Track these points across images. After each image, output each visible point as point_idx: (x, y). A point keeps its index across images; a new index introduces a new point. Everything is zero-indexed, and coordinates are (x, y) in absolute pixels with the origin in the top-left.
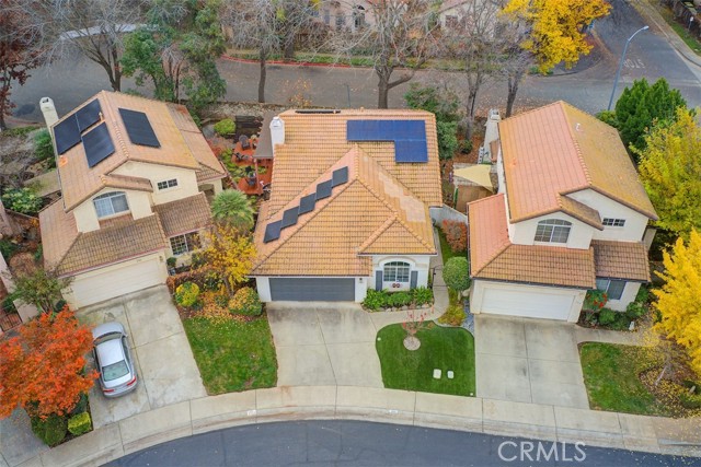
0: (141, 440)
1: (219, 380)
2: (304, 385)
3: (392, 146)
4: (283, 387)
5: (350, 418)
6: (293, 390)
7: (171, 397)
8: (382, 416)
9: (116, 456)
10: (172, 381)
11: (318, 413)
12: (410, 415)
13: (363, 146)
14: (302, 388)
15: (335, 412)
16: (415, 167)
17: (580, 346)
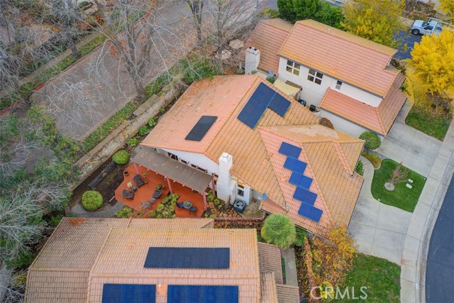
1: (391, 296)
2: (402, 251)
3: (268, 110)
4: (401, 262)
5: (429, 237)
6: (404, 258)
8: (431, 223)
11: (423, 252)
12: (432, 210)
13: (260, 124)
14: (404, 253)
15: (425, 243)
16: (290, 111)
17: (407, 124)
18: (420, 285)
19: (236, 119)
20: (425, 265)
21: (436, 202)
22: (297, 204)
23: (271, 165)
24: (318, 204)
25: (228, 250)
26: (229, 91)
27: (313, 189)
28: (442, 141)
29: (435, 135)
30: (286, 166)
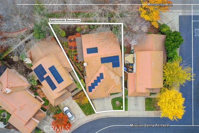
0: (79, 125)
1: (87, 113)
3: (111, 63)
7: (80, 117)
9: (76, 128)
10: (80, 115)
15: (106, 116)
16: (117, 68)
17: (146, 99)
18: (95, 119)
19: (100, 58)
20: (100, 118)
21: (121, 115)
22: (90, 85)
23: (96, 73)
24: (93, 90)
25: (63, 81)
26: (111, 48)
27: (96, 87)
28: (145, 111)
29: (146, 108)
30: (98, 77)
